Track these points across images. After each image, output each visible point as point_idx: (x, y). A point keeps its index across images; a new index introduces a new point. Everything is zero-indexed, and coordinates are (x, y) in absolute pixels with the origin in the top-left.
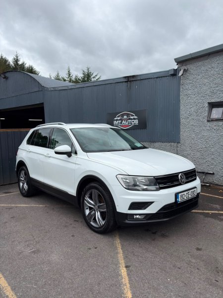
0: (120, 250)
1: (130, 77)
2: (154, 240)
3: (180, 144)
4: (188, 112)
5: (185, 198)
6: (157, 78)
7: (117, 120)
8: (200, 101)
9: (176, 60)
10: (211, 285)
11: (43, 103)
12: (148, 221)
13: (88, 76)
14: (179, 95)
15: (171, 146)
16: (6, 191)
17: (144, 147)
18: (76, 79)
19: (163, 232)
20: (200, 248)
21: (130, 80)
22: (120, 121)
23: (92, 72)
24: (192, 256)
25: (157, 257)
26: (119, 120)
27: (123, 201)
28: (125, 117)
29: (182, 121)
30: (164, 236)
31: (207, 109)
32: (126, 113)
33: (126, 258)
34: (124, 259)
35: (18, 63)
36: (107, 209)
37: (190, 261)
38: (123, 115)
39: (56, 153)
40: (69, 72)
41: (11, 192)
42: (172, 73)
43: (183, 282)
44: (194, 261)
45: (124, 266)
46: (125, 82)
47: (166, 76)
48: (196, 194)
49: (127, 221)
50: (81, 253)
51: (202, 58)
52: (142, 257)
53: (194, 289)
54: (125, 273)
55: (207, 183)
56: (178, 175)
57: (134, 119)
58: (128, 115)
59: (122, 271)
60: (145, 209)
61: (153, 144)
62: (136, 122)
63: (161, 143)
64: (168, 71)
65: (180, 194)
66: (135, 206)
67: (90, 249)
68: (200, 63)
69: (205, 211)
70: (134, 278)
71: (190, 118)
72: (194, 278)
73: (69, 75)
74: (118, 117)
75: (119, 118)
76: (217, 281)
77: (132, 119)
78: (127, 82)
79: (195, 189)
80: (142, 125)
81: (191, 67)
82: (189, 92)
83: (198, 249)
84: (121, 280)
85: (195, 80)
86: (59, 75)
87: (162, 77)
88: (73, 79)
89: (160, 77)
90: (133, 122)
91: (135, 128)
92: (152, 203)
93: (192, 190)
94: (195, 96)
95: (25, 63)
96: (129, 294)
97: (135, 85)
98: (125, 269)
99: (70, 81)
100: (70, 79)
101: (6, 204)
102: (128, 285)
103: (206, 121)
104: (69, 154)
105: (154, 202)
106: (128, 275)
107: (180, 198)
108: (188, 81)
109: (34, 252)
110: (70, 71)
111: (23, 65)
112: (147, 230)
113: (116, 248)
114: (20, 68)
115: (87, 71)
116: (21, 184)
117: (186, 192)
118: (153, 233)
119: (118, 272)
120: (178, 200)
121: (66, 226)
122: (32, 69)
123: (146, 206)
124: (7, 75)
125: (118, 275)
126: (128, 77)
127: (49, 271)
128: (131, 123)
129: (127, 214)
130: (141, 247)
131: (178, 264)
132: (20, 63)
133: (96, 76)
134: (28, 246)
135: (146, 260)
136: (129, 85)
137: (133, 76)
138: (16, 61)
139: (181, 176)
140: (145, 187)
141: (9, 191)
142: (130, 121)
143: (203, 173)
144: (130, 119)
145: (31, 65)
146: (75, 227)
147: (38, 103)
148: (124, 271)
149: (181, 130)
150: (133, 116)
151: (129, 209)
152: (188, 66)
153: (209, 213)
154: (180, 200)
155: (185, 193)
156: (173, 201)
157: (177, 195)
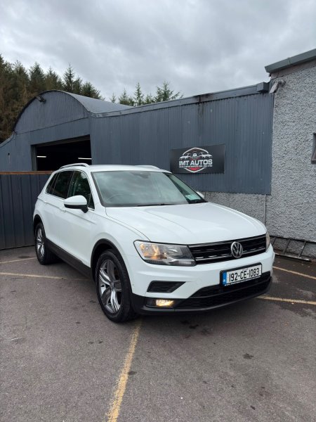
0: (132, 349)
1: (203, 95)
2: (187, 337)
3: (271, 197)
4: (284, 149)
5: (239, 279)
6: (240, 97)
7: (183, 160)
8: (302, 131)
9: (268, 69)
10: (241, 413)
11: (89, 136)
12: (176, 310)
13: (165, 96)
14: (271, 123)
15: (258, 199)
16: (24, 255)
17: (202, 201)
18: (148, 100)
19: (206, 327)
20: (250, 354)
21: (202, 100)
22: (188, 161)
23: (171, 90)
24: (233, 366)
25: (179, 363)
26: (187, 159)
27: (140, 279)
28: (195, 155)
29: (275, 162)
30: (205, 333)
31: (312, 144)
32: (195, 150)
33: (136, 359)
34: (133, 361)
35: (72, 79)
36: (122, 288)
37: (226, 373)
38: (191, 153)
39: (67, 206)
40: (138, 90)
41: (29, 257)
42: (262, 88)
43: (201, 404)
44: (232, 373)
45: (127, 371)
46: (196, 103)
47: (253, 94)
48: (260, 274)
49: (145, 308)
50: (78, 348)
51: (307, 65)
52: (158, 361)
53: (214, 415)
54: (125, 382)
55: (308, 257)
56: (231, 244)
57: (207, 158)
58: (198, 152)
59: (122, 378)
60: (171, 291)
61: (232, 195)
62: (210, 162)
63: (244, 195)
64: (256, 86)
65: (228, 274)
66: (156, 286)
67: (92, 343)
68: (304, 73)
69: (285, 300)
70: (134, 389)
71: (286, 158)
72: (220, 400)
73: (139, 94)
74: (185, 155)
75: (186, 157)
76: (254, 408)
77: (204, 159)
78: (198, 103)
79: (259, 267)
80: (218, 167)
81: (291, 79)
82: (286, 118)
83: (247, 356)
84: (114, 391)
85: (294, 99)
86: (127, 95)
87: (247, 95)
88: (144, 100)
89: (244, 96)
90: (206, 162)
91: (208, 171)
92: (183, 283)
93: (253, 268)
94: (293, 124)
95: (81, 79)
96: (115, 413)
97: (209, 108)
98: (126, 376)
99: (140, 104)
100: (140, 101)
101: (14, 273)
102: (120, 400)
103: (310, 163)
104: (84, 209)
105: (184, 282)
106: (128, 385)
107: (228, 279)
108: (285, 101)
109: (17, 341)
110: (140, 90)
111: (78, 82)
112: (185, 322)
113: (128, 345)
114: (74, 86)
115: (163, 89)
116: (39, 246)
117: (241, 270)
118: (191, 327)
119: (115, 380)
120: (224, 281)
121: (75, 309)
122: (90, 88)
123: (173, 287)
124: (45, 96)
125: (113, 383)
126: (199, 96)
127: (24, 369)
128: (203, 165)
129: (145, 298)
130: (165, 346)
131: (206, 376)
132: (74, 79)
133: (177, 95)
134: (14, 332)
135: (162, 366)
136: (201, 108)
137: (207, 95)
138: (69, 77)
139: (234, 246)
140: (174, 260)
141: (27, 255)
142: (201, 161)
143: (303, 241)
144: (201, 158)
145: (88, 82)
146: (86, 311)
147: (83, 135)
148: (123, 379)
149: (273, 175)
150: (206, 153)
151: (148, 291)
152: (285, 78)
153: (290, 303)
154: (228, 281)
155: (239, 272)
156: (217, 282)
157: (223, 274)
